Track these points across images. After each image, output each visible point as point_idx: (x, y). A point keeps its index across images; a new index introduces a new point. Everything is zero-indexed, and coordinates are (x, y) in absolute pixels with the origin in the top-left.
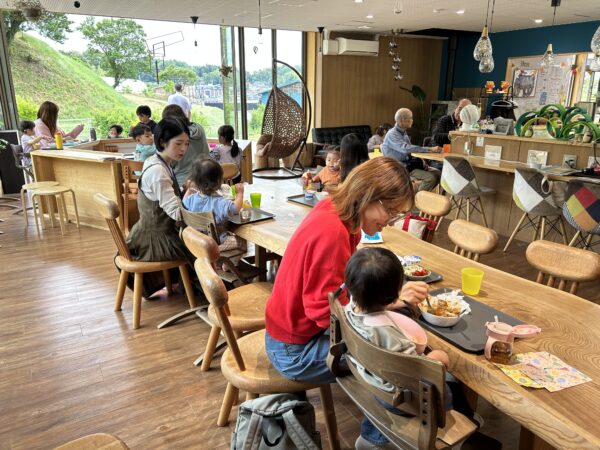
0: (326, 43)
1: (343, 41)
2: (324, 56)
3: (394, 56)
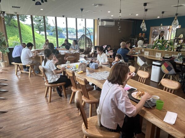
0: (100, 23)
3: (119, 26)
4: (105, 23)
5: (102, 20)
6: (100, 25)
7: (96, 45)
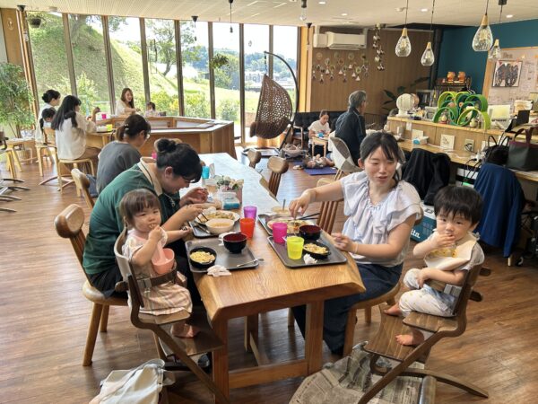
0: (315, 36)
1: (331, 35)
2: (314, 49)
3: (377, 48)
4: (331, 40)
5: (323, 29)
6: (315, 46)
7: (302, 110)
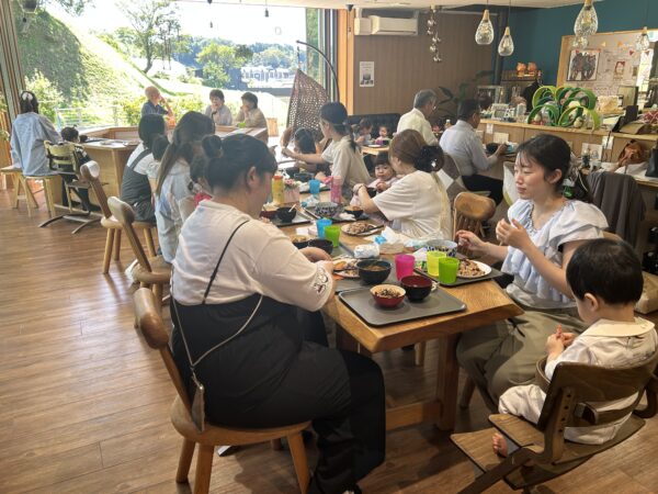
0: (357, 21)
1: (376, 19)
2: (355, 37)
3: (433, 36)
4: (377, 25)
5: (367, 13)
6: (357, 33)
